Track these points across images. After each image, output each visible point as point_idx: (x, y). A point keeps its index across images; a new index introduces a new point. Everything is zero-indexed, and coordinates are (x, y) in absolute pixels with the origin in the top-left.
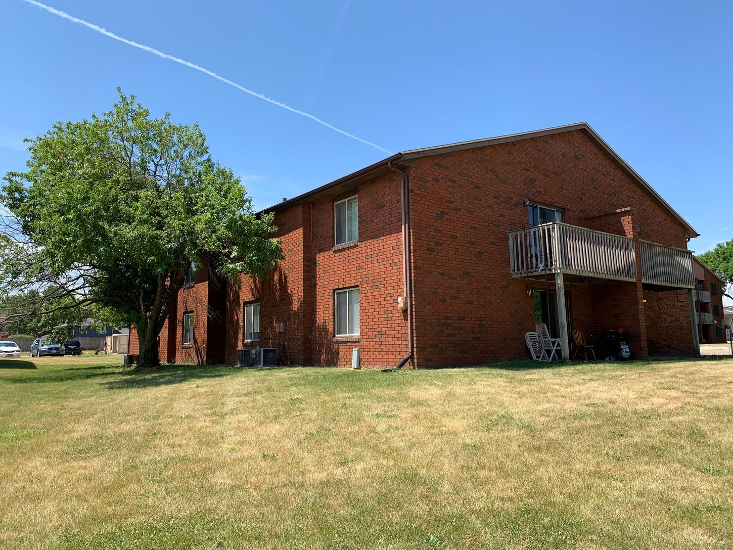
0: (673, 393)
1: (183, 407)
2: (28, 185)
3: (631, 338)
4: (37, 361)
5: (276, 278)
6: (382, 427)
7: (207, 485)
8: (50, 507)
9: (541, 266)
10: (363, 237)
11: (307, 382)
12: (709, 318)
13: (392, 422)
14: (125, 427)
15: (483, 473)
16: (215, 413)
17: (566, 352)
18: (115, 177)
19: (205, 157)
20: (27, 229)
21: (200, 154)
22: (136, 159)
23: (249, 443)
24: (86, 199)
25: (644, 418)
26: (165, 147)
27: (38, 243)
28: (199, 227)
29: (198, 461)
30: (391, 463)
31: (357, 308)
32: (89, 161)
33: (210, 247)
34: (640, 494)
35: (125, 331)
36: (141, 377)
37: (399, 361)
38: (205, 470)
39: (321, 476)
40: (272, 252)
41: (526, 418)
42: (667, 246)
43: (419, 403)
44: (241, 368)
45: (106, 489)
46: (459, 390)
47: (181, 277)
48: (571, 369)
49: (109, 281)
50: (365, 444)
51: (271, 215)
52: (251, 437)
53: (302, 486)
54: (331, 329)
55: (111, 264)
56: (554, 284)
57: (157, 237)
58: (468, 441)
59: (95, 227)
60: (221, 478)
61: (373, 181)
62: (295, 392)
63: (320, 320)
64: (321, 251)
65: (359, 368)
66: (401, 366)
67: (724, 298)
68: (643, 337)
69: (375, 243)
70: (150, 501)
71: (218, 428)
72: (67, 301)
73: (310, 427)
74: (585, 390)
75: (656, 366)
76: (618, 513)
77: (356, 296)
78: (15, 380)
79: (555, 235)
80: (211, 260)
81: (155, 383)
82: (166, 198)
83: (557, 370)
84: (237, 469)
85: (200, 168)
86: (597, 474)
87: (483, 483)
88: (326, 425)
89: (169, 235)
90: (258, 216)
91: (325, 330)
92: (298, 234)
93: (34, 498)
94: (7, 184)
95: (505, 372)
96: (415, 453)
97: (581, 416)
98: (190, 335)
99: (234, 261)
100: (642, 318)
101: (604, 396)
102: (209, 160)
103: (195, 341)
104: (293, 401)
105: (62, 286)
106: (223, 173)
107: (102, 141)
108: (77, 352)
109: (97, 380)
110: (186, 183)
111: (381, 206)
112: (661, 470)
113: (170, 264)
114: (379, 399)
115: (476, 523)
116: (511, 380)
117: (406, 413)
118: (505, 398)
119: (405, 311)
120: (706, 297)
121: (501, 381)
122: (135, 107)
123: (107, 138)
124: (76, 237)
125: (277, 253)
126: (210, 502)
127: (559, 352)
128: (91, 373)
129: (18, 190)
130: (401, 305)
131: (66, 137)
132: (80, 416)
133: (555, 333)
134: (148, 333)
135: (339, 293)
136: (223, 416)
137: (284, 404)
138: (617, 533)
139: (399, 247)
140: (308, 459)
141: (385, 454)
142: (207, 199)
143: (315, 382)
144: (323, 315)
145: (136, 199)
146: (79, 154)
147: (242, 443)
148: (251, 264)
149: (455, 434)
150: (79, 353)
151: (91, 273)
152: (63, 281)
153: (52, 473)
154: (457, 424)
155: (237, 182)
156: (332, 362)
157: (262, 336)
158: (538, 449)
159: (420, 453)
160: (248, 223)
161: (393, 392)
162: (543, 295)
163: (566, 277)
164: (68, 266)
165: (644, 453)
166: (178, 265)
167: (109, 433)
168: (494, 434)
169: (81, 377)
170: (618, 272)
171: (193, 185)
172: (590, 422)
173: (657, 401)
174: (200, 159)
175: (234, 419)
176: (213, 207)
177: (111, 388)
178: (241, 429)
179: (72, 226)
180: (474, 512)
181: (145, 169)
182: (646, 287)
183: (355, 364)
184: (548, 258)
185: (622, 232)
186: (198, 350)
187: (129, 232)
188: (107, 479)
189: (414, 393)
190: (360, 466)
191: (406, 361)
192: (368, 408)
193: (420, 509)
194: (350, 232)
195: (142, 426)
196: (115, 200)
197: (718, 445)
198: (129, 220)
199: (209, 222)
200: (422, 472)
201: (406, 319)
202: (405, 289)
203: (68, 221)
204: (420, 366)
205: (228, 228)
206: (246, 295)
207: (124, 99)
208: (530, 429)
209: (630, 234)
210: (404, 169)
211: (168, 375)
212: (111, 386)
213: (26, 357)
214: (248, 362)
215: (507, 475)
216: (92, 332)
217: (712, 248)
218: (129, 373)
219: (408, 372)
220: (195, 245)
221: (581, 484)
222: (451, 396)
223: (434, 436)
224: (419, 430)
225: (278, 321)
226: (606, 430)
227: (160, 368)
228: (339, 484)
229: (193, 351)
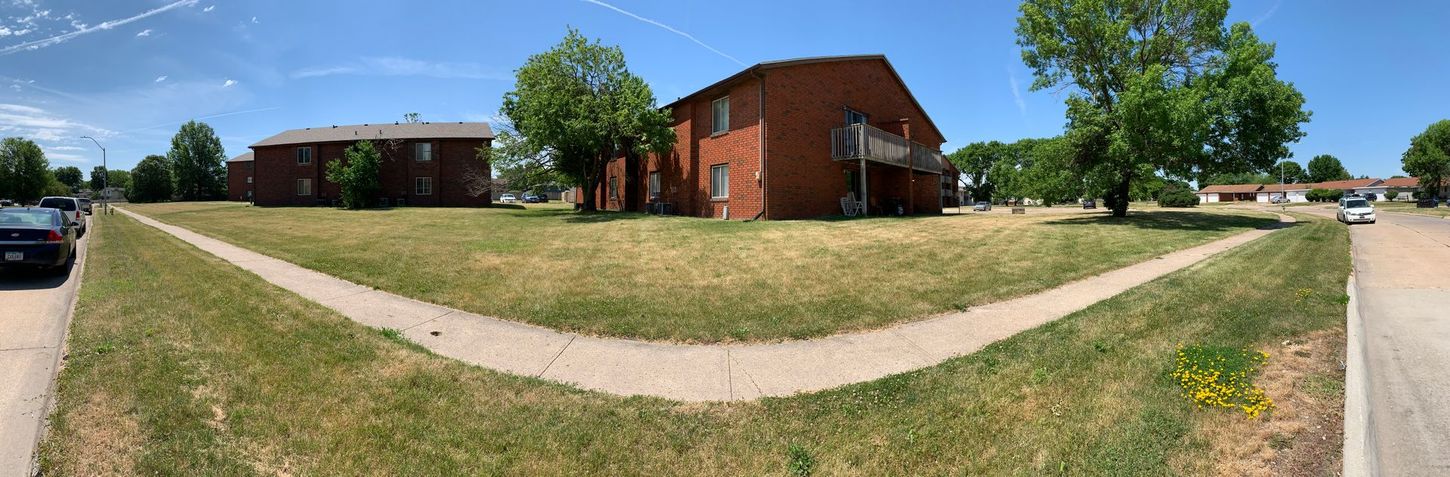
0: (924, 234)
1: (614, 236)
2: (516, 99)
3: (904, 203)
4: (525, 205)
5: (672, 155)
6: (743, 255)
7: (633, 282)
8: (547, 283)
9: (852, 154)
10: (732, 128)
11: (693, 226)
12: (950, 193)
13: (751, 253)
14: (581, 245)
15: (807, 282)
16: (634, 241)
17: (865, 210)
18: (567, 87)
19: (623, 69)
20: (517, 127)
21: (620, 67)
22: (579, 75)
23: (657, 260)
24: (550, 104)
25: (905, 248)
26: (597, 64)
27: (523, 135)
28: (621, 119)
29: (626, 267)
30: (749, 276)
31: (727, 178)
32: (550, 79)
33: (628, 132)
34: (898, 288)
35: (573, 189)
36: (585, 217)
37: (756, 214)
38: (631, 273)
39: (704, 283)
40: (670, 137)
41: (837, 249)
42: (928, 146)
43: (768, 241)
44: (648, 215)
45: (575, 278)
46: (796, 233)
47: (608, 155)
48: (868, 220)
49: (564, 157)
50: (732, 265)
51: (670, 110)
52: (658, 257)
53: (691, 288)
54: (709, 193)
55: (566, 146)
56: (859, 167)
57: (594, 128)
58: (799, 264)
59: (556, 121)
60: (640, 279)
61: (740, 85)
62: (685, 232)
63: (701, 187)
64: (702, 138)
65: (728, 219)
66: (757, 218)
67: (959, 182)
68: (911, 203)
69: (740, 132)
70: (600, 287)
71: (636, 249)
72: (539, 171)
73: (695, 254)
74: (874, 233)
75: (917, 219)
76: (885, 299)
77: (726, 170)
78: (516, 216)
79: (861, 132)
80: (628, 142)
81: (594, 221)
82: (598, 100)
83: (858, 221)
84: (650, 274)
85: (620, 78)
86: (876, 279)
87: (807, 287)
88: (706, 253)
89: (601, 127)
90: (661, 110)
91: (705, 193)
92: (687, 124)
93: (538, 278)
94: (505, 100)
95: (824, 223)
96: (765, 271)
97: (871, 247)
98: (615, 192)
99: (644, 143)
100: (911, 191)
101: (885, 236)
102: (626, 71)
103: (618, 197)
104: (684, 238)
105: (538, 161)
106: (636, 80)
107: (557, 64)
108: (545, 200)
109: (560, 217)
110: (611, 88)
111: (745, 104)
112: (911, 275)
113: (601, 146)
114: (741, 238)
115: (802, 309)
116: (829, 227)
117: (759, 247)
118: (824, 238)
119: (760, 182)
120: (950, 180)
121: (822, 228)
122: (578, 37)
123: (560, 62)
124: (545, 129)
125: (673, 138)
126: (635, 292)
127: (860, 210)
128: (556, 213)
129: (511, 103)
130: (758, 177)
131: (536, 64)
132: (555, 237)
133: (859, 198)
134: (589, 191)
135: (715, 168)
136: (640, 242)
137: (678, 239)
138: (883, 309)
139: (757, 135)
140: (695, 273)
141: (745, 272)
142: (626, 100)
143: (698, 227)
144: (704, 183)
145: (581, 101)
146: (545, 75)
147: (652, 260)
148: (655, 145)
149: (791, 259)
150: (547, 202)
151: (553, 152)
152: (538, 158)
153: (545, 266)
154: (793, 254)
155: (647, 86)
156: (710, 214)
157: (662, 196)
158: (843, 267)
159: (768, 271)
160: (654, 116)
161: (751, 234)
162: (853, 174)
163: (867, 162)
164: (542, 149)
165: (902, 266)
166: (607, 146)
167: (572, 247)
168: (816, 260)
169: (550, 215)
170: (899, 161)
171: (615, 90)
172: (875, 251)
173: (914, 238)
174: (620, 71)
175: (647, 245)
176: (629, 105)
177: (569, 222)
178: (650, 251)
179: (543, 123)
180: (801, 303)
181: (585, 80)
182: (915, 172)
183: (725, 216)
184: (856, 149)
185: (903, 135)
186: (619, 202)
187: (577, 124)
188: (575, 272)
189: (765, 235)
190: (729, 278)
191: (760, 215)
192: (735, 244)
193: (768, 302)
194: (723, 123)
195: (591, 246)
196: (567, 104)
197: (942, 260)
198: (577, 116)
199: (627, 116)
200: (769, 281)
201: (761, 187)
202: (760, 166)
203: (540, 119)
204: (770, 219)
205: (640, 119)
206: (651, 167)
207: (571, 33)
208: (839, 256)
209: (907, 137)
210: (762, 76)
211: (602, 217)
212: (569, 221)
213: (519, 203)
214: (653, 211)
215: (823, 283)
216: (554, 189)
217: (954, 150)
218: (578, 214)
219: (761, 222)
220: (618, 132)
221: (866, 285)
222: (790, 237)
223: (778, 261)
224: (767, 257)
225: (673, 185)
226: (884, 255)
227: (597, 212)
228: (715, 288)
229: (616, 202)
